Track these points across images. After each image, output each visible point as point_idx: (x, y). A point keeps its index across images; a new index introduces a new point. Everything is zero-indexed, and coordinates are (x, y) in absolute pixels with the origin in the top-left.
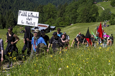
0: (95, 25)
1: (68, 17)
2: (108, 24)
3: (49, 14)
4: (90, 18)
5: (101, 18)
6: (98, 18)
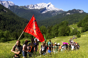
0: (69, 38)
1: (53, 33)
2: (76, 37)
3: (42, 32)
4: (65, 34)
5: (72, 34)
6: (70, 34)
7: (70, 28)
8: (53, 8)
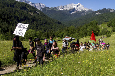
0: (98, 37)
1: (82, 33)
2: (106, 37)
3: (71, 31)
4: (95, 33)
5: (101, 33)
6: (99, 33)
7: (99, 28)
8: (82, 9)
